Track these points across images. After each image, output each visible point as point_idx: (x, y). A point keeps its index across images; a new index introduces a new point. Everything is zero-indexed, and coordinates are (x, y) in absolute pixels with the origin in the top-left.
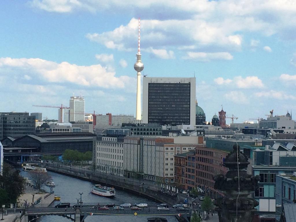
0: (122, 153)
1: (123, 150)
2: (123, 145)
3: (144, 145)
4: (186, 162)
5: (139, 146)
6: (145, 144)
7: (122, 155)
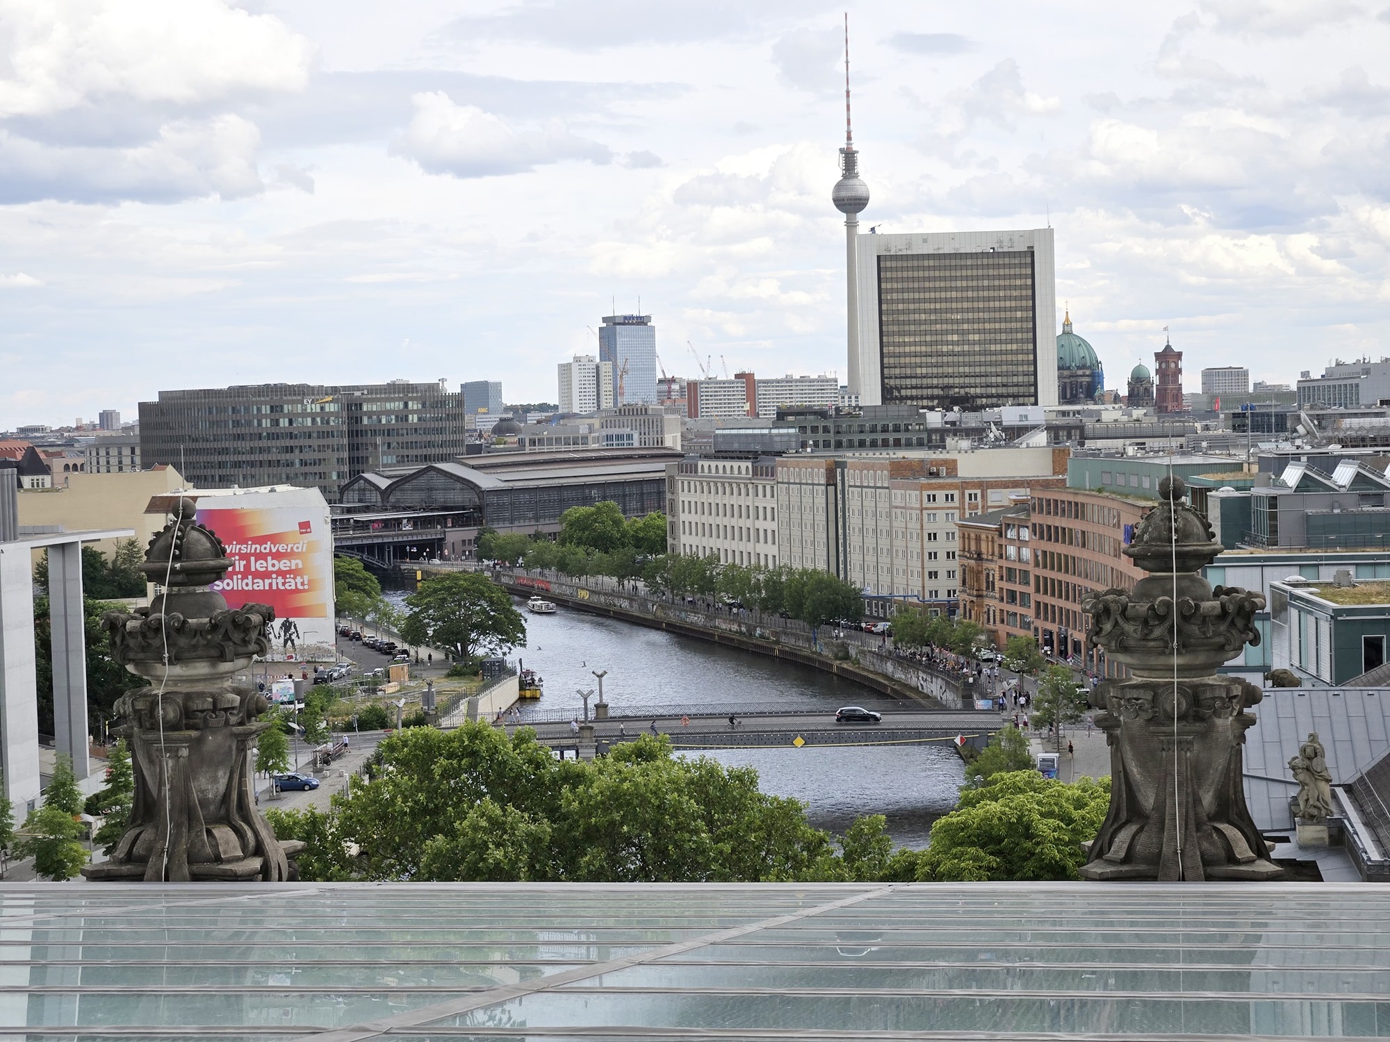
0: (773, 519)
1: (773, 509)
2: (772, 487)
3: (850, 486)
4: (1000, 546)
5: (831, 489)
6: (852, 484)
7: (771, 525)
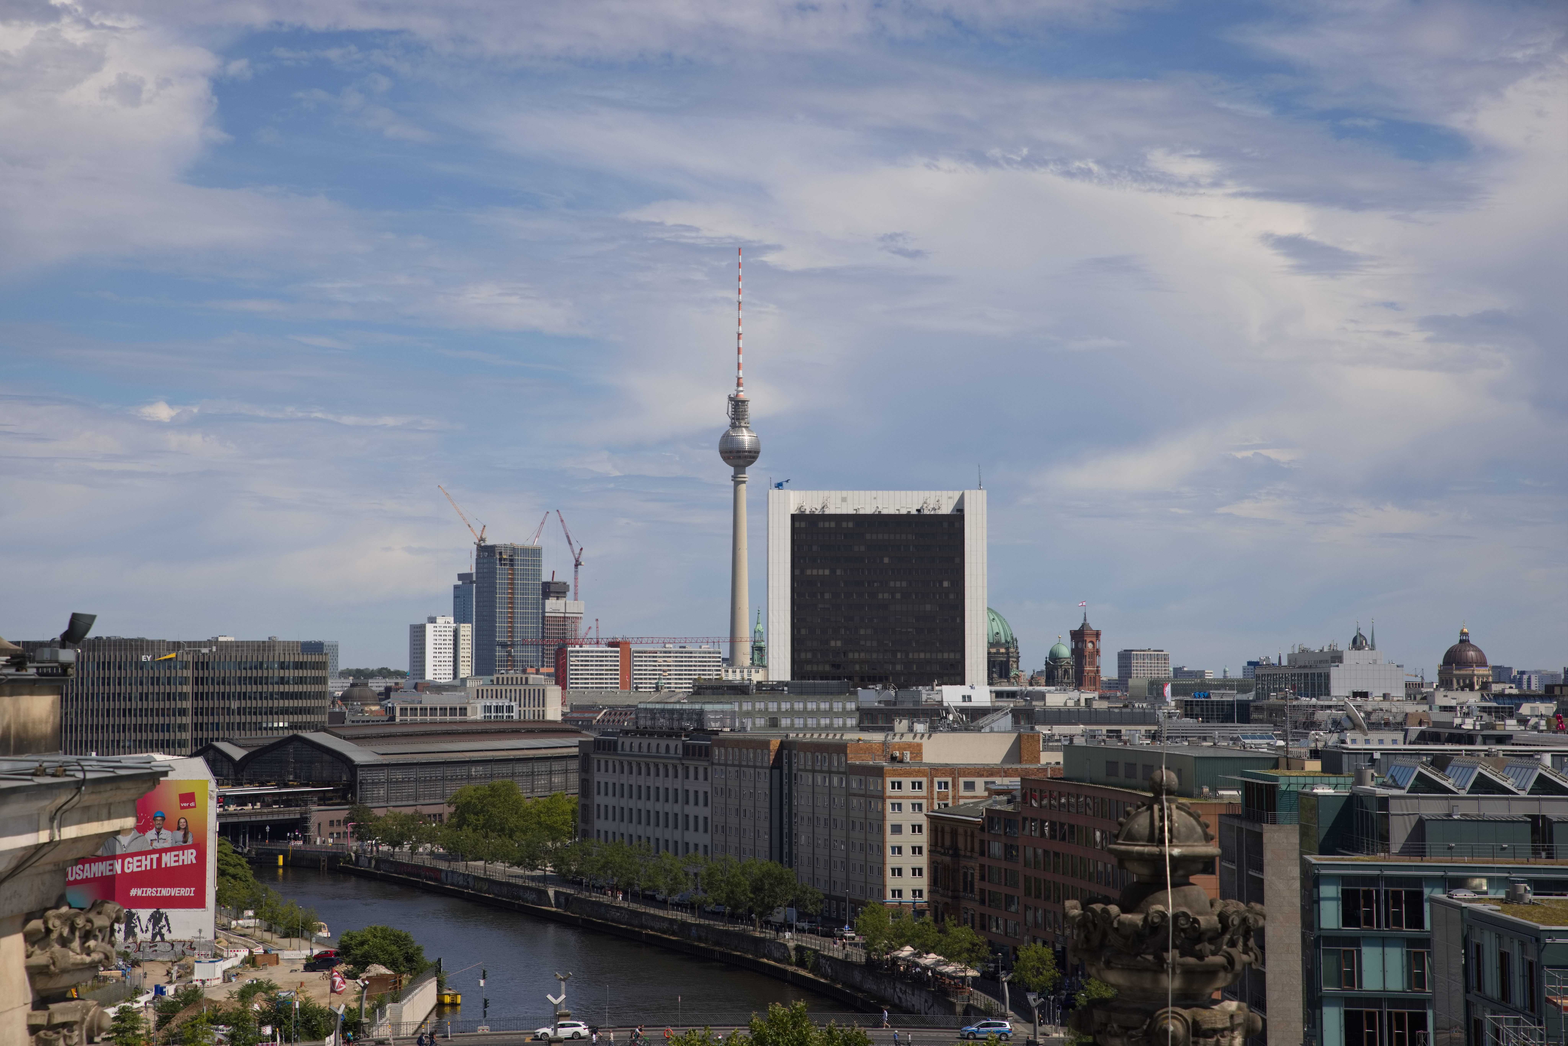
0: (706, 804)
1: (706, 793)
2: (706, 769)
3: (799, 770)
4: (982, 842)
5: (776, 772)
6: (802, 767)
7: (703, 812)
